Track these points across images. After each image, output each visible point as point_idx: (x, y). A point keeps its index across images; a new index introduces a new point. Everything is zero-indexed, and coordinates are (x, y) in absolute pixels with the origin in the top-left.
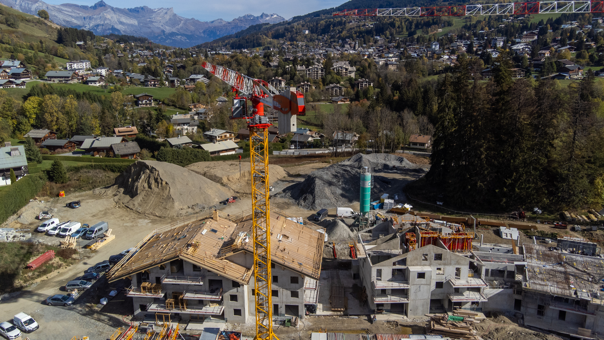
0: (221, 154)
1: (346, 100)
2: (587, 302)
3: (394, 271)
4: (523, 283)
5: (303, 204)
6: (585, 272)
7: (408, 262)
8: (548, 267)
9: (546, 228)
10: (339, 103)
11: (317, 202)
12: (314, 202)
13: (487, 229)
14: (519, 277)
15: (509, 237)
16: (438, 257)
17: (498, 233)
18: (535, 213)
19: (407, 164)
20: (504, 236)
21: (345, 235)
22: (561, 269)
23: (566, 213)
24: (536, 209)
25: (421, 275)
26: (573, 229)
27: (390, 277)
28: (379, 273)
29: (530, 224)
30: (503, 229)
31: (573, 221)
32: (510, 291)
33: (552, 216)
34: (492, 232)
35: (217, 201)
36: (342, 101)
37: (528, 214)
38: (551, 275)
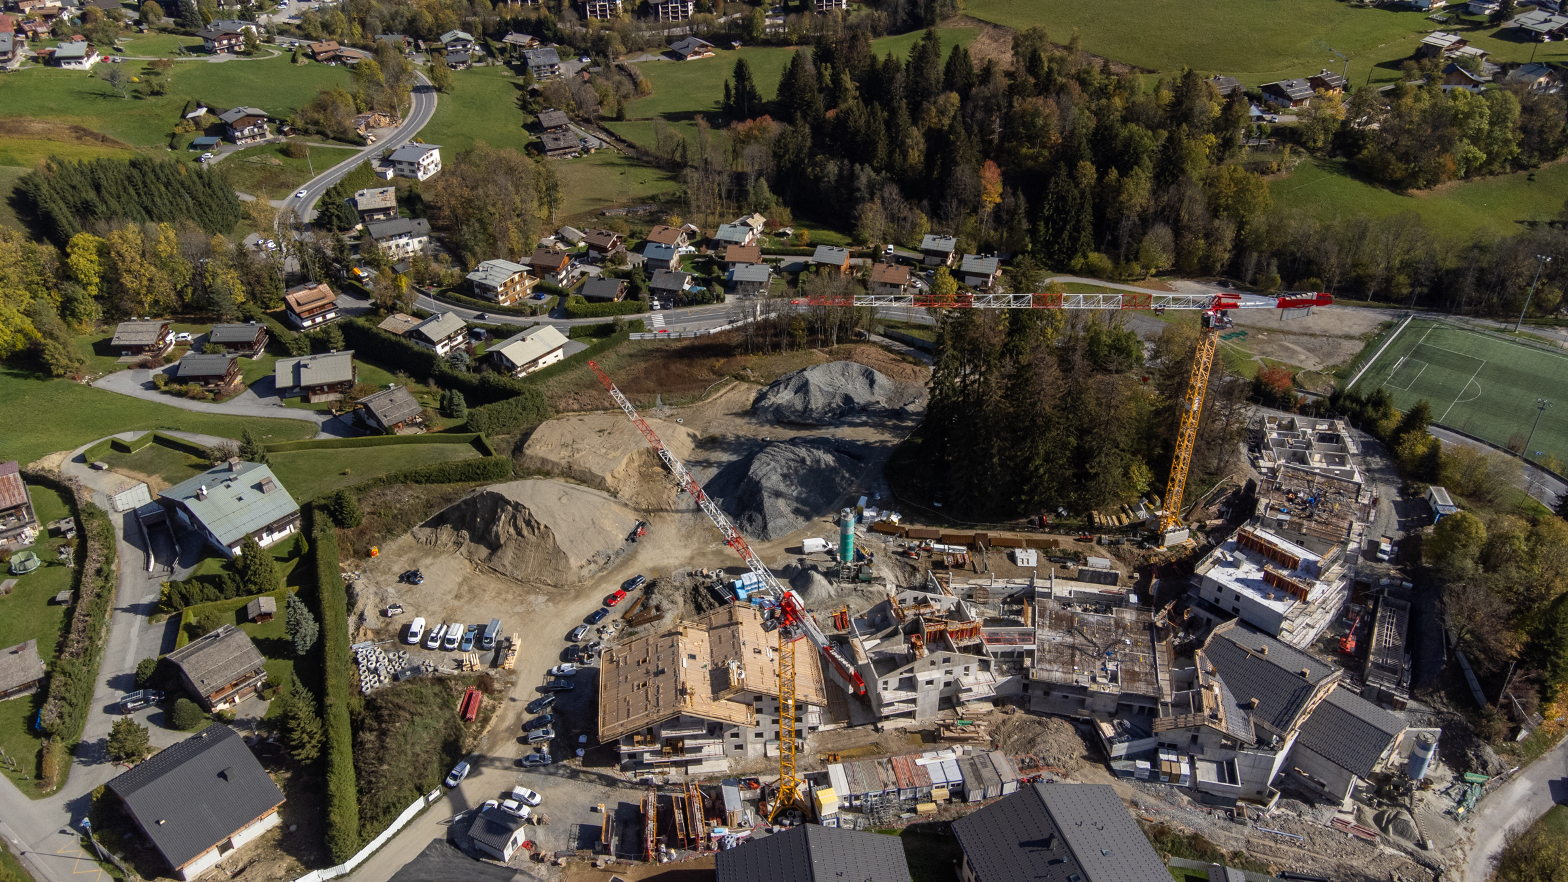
0: (541, 365)
1: (701, 50)
3: (900, 680)
4: (1031, 671)
5: (749, 529)
6: (1092, 642)
7: (916, 670)
8: (1058, 639)
9: (1067, 542)
10: (689, 59)
11: (770, 526)
12: (765, 527)
13: (1000, 552)
14: (1027, 662)
15: (1025, 564)
16: (946, 660)
17: (1012, 558)
18: (1059, 515)
20: (1019, 563)
22: (1069, 640)
23: (1095, 513)
24: (1060, 510)
25: (930, 682)
26: (1099, 542)
27: (897, 685)
28: (886, 683)
29: (1051, 537)
30: (1019, 552)
31: (1102, 529)
32: (1018, 677)
33: (1076, 522)
34: (1005, 556)
35: (621, 537)
36: (696, 53)
37: (1050, 519)
38: (1059, 649)
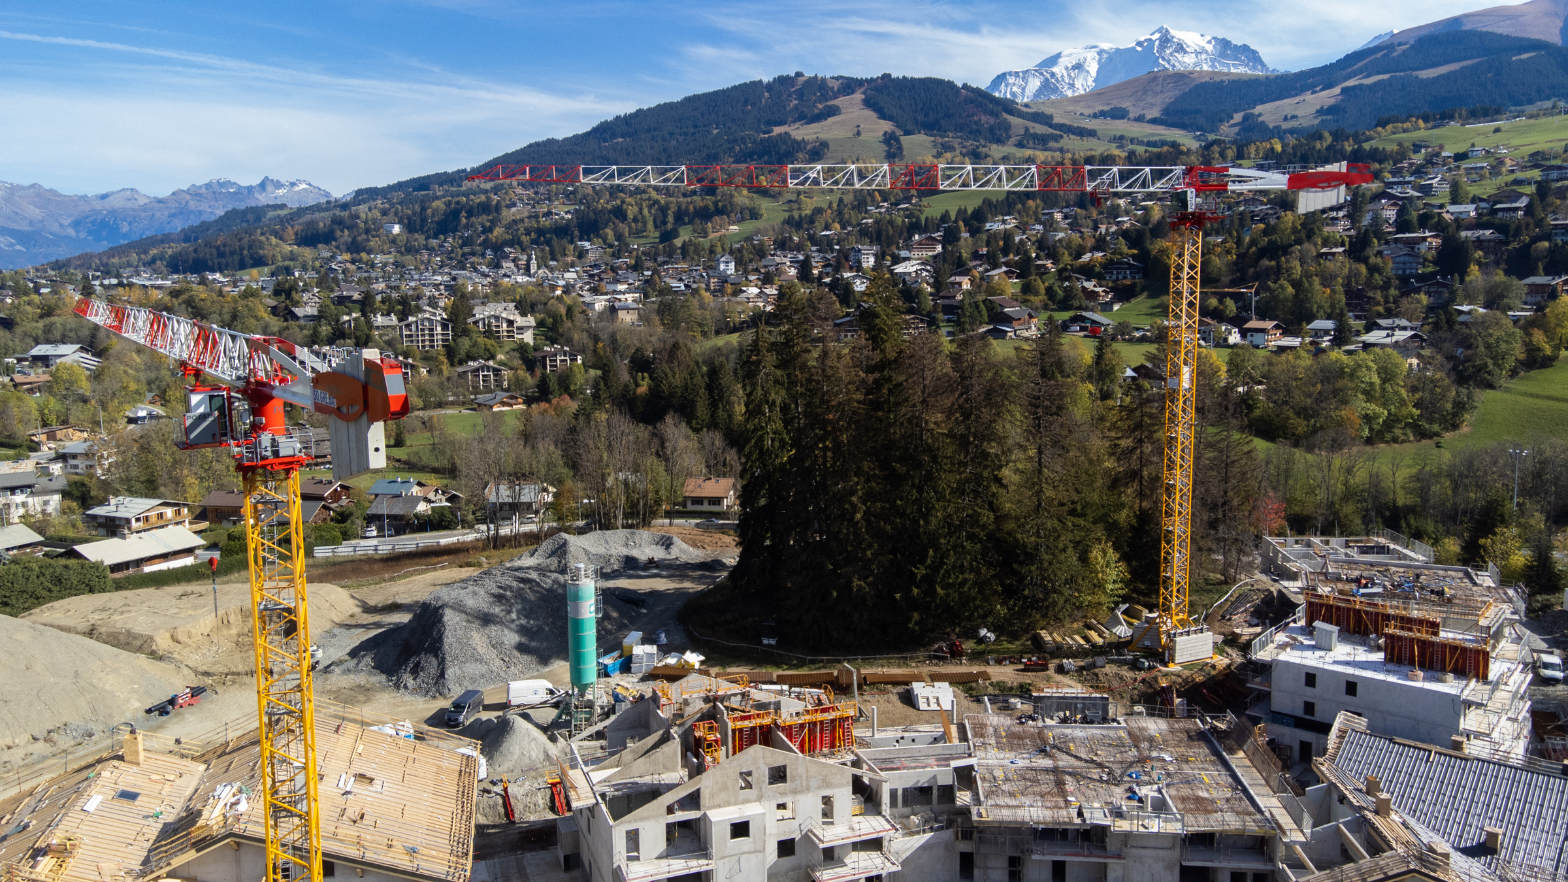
0: (148, 569)
1: (513, 401)
2: (1104, 829)
3: (670, 827)
4: (974, 810)
5: (410, 682)
6: (1093, 761)
7: (705, 800)
8: (1022, 763)
9: (1005, 673)
10: (495, 409)
11: (450, 673)
12: (442, 675)
13: (883, 692)
14: (963, 798)
15: (934, 707)
16: (778, 775)
17: (909, 699)
18: (981, 640)
19: (684, 551)
20: (923, 706)
21: (535, 754)
22: (1047, 763)
23: (1043, 633)
24: (983, 632)
25: (740, 829)
26: (1061, 670)
27: (662, 845)
28: (633, 838)
29: (975, 669)
30: (918, 688)
31: (1059, 651)
32: (948, 834)
33: (1016, 646)
34: (895, 698)
35: (136, 706)
36: (504, 404)
37: (968, 645)
38: (1029, 777)
